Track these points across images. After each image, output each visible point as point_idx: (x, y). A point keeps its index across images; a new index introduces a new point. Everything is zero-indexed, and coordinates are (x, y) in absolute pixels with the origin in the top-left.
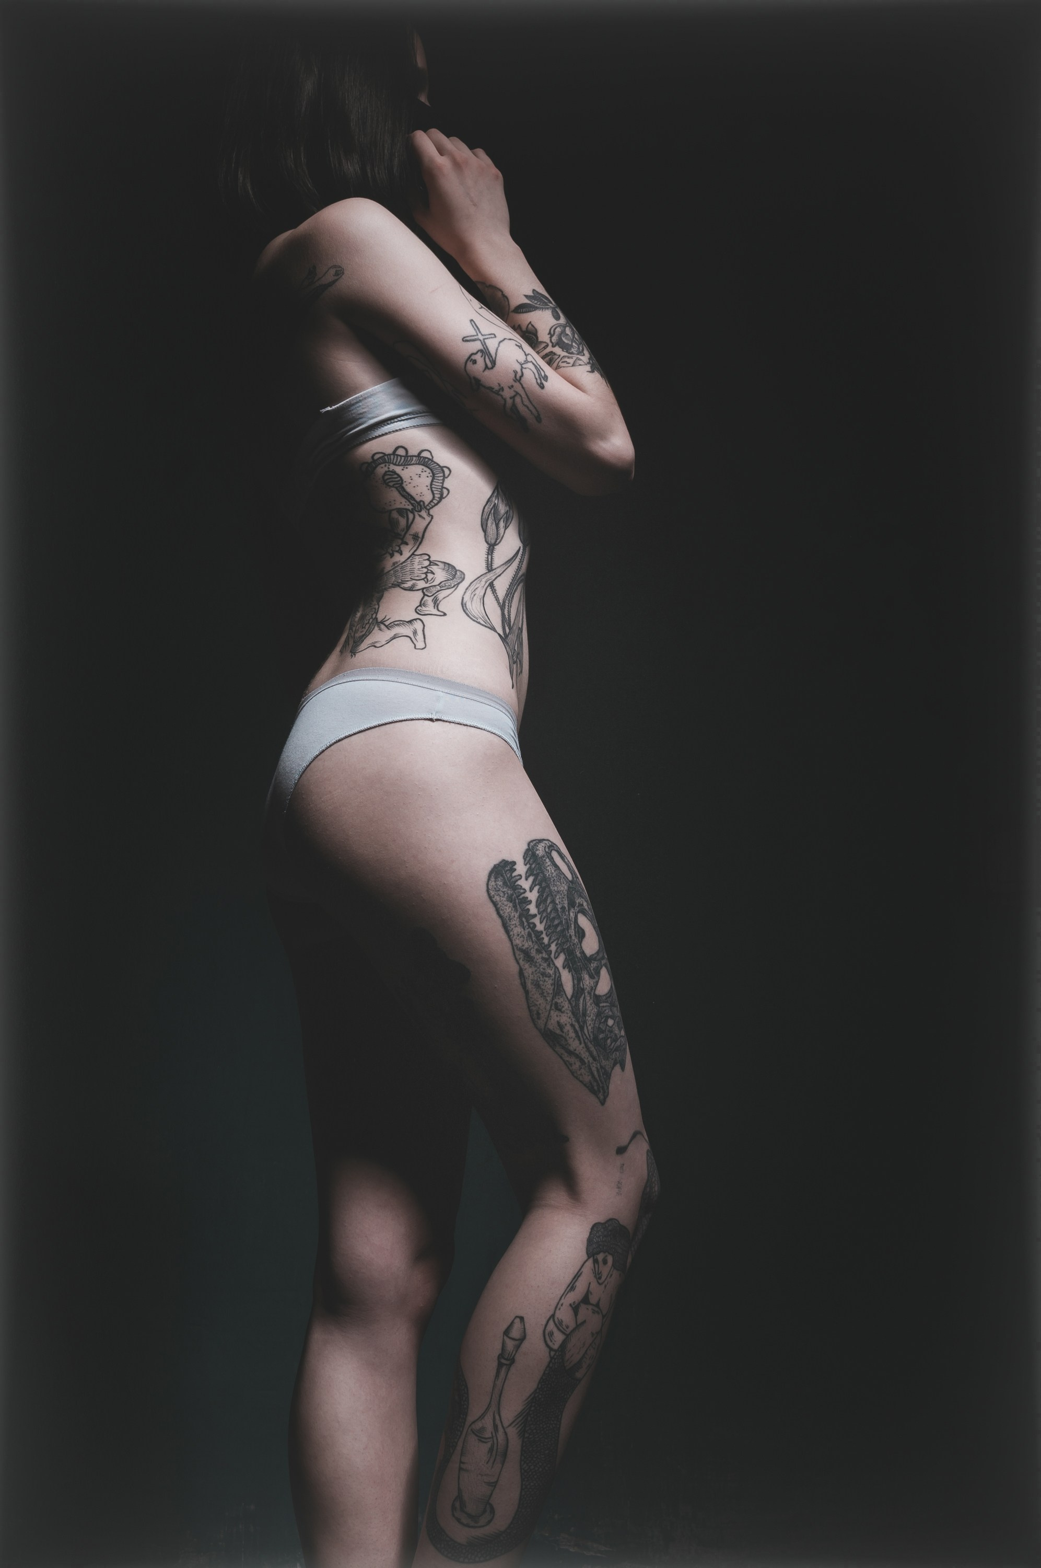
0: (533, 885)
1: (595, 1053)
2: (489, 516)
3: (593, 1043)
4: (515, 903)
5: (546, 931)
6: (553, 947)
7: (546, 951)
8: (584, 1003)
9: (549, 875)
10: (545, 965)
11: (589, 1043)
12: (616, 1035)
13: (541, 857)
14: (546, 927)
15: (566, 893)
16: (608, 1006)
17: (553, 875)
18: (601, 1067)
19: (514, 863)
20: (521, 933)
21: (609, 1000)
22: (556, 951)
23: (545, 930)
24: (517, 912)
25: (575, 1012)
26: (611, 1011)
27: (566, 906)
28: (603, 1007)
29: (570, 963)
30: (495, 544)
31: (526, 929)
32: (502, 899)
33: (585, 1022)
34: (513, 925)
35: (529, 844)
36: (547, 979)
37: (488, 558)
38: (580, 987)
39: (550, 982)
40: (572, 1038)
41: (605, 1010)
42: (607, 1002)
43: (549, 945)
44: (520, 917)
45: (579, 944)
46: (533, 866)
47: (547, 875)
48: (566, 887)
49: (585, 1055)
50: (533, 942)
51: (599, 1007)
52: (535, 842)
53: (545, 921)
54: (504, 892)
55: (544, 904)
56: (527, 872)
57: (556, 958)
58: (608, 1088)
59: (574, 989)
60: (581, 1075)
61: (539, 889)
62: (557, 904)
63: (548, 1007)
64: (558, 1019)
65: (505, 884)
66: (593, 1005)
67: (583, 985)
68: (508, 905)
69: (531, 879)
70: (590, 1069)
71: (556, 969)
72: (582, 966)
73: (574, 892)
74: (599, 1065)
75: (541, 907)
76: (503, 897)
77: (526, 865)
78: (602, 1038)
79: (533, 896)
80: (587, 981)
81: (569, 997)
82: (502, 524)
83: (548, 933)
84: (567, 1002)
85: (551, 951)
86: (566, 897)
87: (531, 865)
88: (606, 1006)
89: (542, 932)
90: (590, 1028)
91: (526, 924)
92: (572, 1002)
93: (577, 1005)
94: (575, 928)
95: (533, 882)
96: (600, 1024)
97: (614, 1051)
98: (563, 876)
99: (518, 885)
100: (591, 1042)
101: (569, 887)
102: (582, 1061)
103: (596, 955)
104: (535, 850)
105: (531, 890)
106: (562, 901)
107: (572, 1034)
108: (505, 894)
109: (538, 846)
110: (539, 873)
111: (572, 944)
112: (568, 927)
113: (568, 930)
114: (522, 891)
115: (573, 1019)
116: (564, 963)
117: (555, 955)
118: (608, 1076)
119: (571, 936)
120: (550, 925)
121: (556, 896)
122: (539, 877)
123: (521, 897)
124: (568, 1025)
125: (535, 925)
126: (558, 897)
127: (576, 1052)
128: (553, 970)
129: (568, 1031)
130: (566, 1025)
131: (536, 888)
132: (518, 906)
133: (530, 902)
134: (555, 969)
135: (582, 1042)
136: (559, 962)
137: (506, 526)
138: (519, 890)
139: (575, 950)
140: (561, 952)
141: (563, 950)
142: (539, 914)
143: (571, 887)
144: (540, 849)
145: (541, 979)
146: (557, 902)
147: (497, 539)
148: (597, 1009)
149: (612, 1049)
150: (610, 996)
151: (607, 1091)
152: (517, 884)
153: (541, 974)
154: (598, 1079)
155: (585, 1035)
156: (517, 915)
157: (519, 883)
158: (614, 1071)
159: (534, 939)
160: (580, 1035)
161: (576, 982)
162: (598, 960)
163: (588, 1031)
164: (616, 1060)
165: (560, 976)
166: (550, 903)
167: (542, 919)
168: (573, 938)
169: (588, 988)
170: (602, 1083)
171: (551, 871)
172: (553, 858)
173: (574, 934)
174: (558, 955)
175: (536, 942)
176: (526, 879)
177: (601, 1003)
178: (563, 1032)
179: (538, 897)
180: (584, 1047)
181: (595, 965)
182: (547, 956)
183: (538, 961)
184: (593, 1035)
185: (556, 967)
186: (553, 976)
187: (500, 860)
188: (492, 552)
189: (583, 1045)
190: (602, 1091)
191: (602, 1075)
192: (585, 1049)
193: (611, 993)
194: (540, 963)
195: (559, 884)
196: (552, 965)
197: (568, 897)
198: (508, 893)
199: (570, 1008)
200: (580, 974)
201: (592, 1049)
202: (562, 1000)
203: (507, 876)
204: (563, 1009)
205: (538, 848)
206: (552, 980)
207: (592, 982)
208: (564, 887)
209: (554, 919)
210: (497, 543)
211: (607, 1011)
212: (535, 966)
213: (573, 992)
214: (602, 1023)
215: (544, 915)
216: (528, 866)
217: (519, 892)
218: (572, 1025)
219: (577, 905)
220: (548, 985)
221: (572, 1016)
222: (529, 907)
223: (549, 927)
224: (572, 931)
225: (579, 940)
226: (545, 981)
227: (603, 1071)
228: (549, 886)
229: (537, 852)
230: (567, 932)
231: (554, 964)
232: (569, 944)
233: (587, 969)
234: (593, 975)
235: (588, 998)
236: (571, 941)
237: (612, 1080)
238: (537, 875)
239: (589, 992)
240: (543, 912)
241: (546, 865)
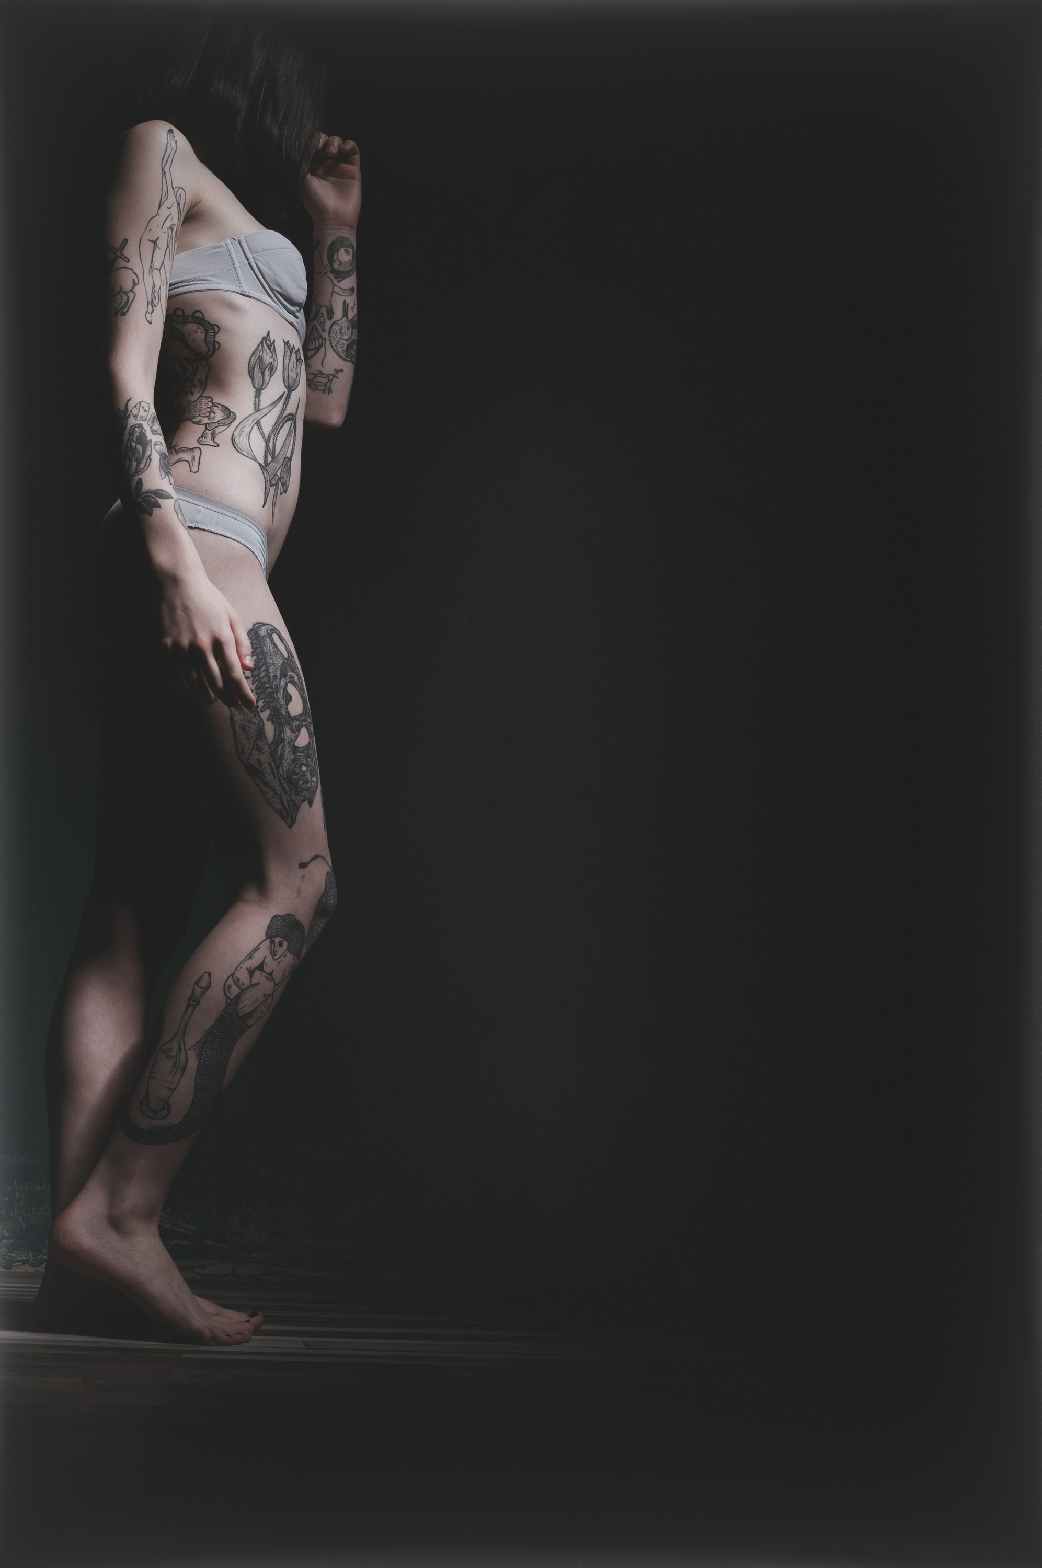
1: (287, 788)
2: (255, 365)
6: (261, 703)
8: (283, 749)
9: (267, 650)
10: (252, 715)
11: (282, 780)
12: (307, 779)
13: (263, 636)
15: (280, 666)
16: (305, 756)
17: (271, 651)
18: (291, 799)
21: (306, 752)
22: (263, 707)
23: (255, 689)
25: (273, 753)
26: (306, 760)
27: (278, 675)
28: (300, 756)
29: (274, 717)
30: (261, 389)
33: (281, 764)
35: (254, 625)
36: (252, 726)
37: (255, 400)
38: (281, 738)
39: (255, 728)
40: (268, 773)
41: (301, 759)
42: (304, 753)
43: (257, 701)
45: (285, 706)
48: (281, 662)
49: (278, 788)
51: (296, 755)
52: (260, 625)
53: (256, 683)
55: (258, 670)
57: (262, 712)
58: (296, 816)
59: (275, 738)
60: (273, 802)
61: (256, 659)
62: (270, 673)
63: (251, 747)
64: (258, 757)
66: (291, 752)
67: (284, 736)
70: (281, 799)
71: (261, 721)
72: (285, 722)
73: (288, 666)
74: (289, 797)
75: (255, 672)
78: (295, 779)
80: (288, 734)
81: (270, 743)
82: (267, 373)
83: (258, 692)
84: (267, 746)
85: (258, 706)
86: (279, 669)
88: (302, 756)
90: (285, 769)
92: (271, 747)
93: (276, 750)
94: (283, 693)
96: (295, 767)
98: (281, 655)
100: (284, 780)
101: (284, 663)
102: (275, 792)
103: (298, 717)
104: (258, 631)
106: (275, 671)
107: (268, 770)
110: (258, 647)
111: (278, 704)
112: (277, 692)
113: (277, 694)
115: (271, 760)
116: (268, 717)
117: (261, 709)
118: (297, 808)
119: (278, 698)
121: (270, 666)
122: (259, 651)
124: (266, 763)
126: (272, 667)
127: (271, 784)
128: (258, 720)
129: (266, 768)
130: (264, 762)
135: (277, 778)
136: (265, 715)
137: (270, 374)
139: (280, 709)
140: (267, 708)
141: (269, 707)
142: (252, 677)
143: (285, 663)
144: (263, 630)
146: (271, 671)
147: (263, 385)
149: (304, 789)
150: (307, 749)
151: (294, 819)
153: (248, 722)
154: (287, 808)
155: (280, 773)
158: (303, 805)
160: (275, 772)
161: (277, 732)
162: (301, 721)
163: (283, 770)
164: (305, 797)
165: (263, 725)
166: (263, 671)
167: (254, 681)
168: (281, 700)
169: (287, 739)
170: (291, 812)
171: (270, 647)
172: (273, 639)
173: (282, 697)
174: (264, 710)
177: (299, 752)
178: (261, 767)
180: (278, 782)
181: (297, 724)
182: (254, 709)
184: (287, 774)
185: (261, 719)
186: (257, 724)
188: (259, 395)
189: (277, 780)
190: (289, 817)
191: (291, 805)
192: (278, 784)
193: (308, 748)
194: (249, 713)
195: (275, 658)
196: (257, 716)
197: (282, 670)
199: (269, 751)
200: (283, 728)
201: (285, 785)
202: (263, 743)
204: (263, 750)
205: (261, 629)
206: (257, 727)
207: (293, 736)
208: (279, 661)
209: (265, 683)
210: (263, 388)
211: (303, 760)
212: (244, 715)
213: (274, 740)
215: (257, 678)
218: (269, 763)
219: (289, 676)
220: (253, 730)
221: (269, 757)
223: (260, 688)
224: (280, 695)
225: (286, 703)
226: (250, 726)
227: (293, 803)
228: (265, 657)
229: (260, 632)
230: (275, 694)
231: (259, 716)
232: (275, 704)
233: (289, 725)
234: (294, 731)
235: (287, 746)
236: (278, 702)
237: (300, 811)
238: (257, 648)
239: (288, 742)
240: (256, 676)
241: (266, 643)
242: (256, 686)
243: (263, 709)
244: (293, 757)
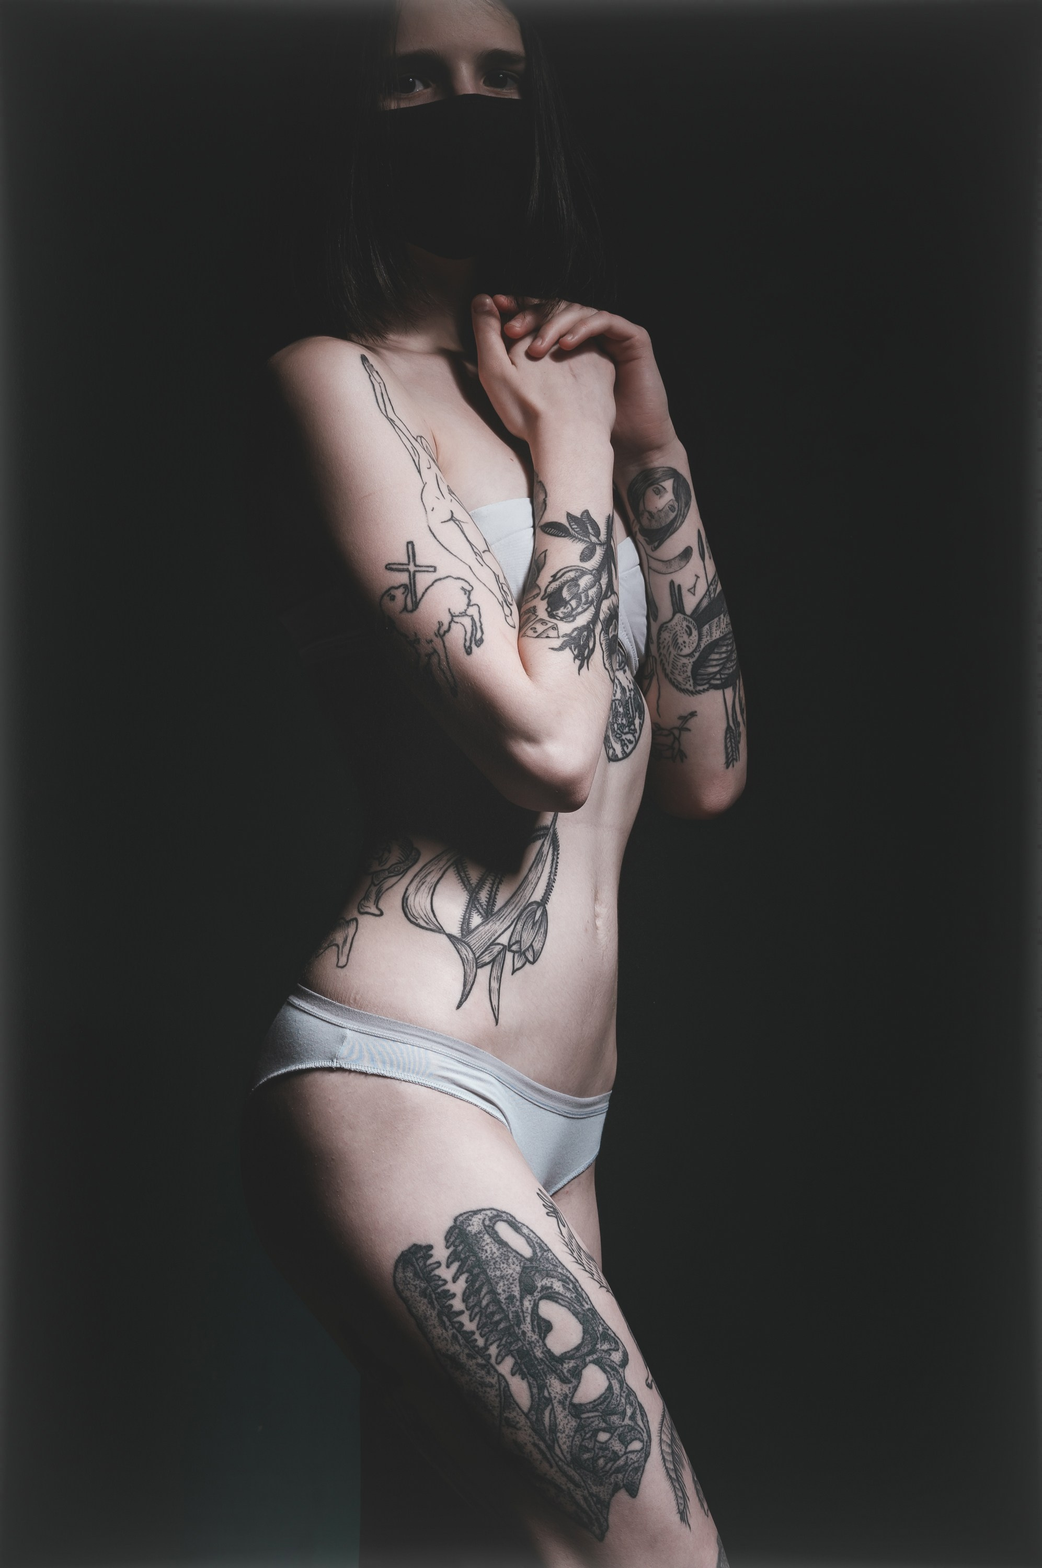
0: (459, 1273)
1: (577, 1478)
3: (572, 1465)
4: (431, 1298)
5: (480, 1330)
6: (494, 1350)
7: (481, 1357)
8: (552, 1416)
9: (487, 1257)
10: (483, 1372)
11: (565, 1466)
12: (615, 1453)
13: (475, 1234)
14: (480, 1326)
15: (517, 1276)
16: (599, 1416)
17: (495, 1256)
18: (591, 1495)
19: (430, 1247)
20: (442, 1334)
21: (603, 1407)
22: (499, 1354)
23: (478, 1330)
24: (434, 1310)
25: (537, 1426)
26: (605, 1421)
27: (517, 1294)
28: (589, 1418)
29: (525, 1367)
31: (449, 1330)
32: (413, 1294)
33: (555, 1440)
34: (430, 1325)
35: (455, 1220)
36: (488, 1390)
38: (545, 1397)
39: (494, 1392)
40: (537, 1458)
41: (592, 1422)
42: (597, 1411)
43: (486, 1348)
44: (440, 1315)
45: (541, 1341)
46: (460, 1248)
47: (484, 1257)
48: (518, 1269)
49: (561, 1479)
50: (460, 1346)
51: (581, 1419)
52: (465, 1216)
53: (477, 1318)
54: (415, 1286)
55: (476, 1296)
56: (449, 1258)
57: (498, 1363)
58: (606, 1520)
59: (532, 1400)
60: (561, 1503)
61: (467, 1278)
62: (499, 1294)
63: (496, 1423)
64: (513, 1436)
65: (416, 1274)
66: (569, 1418)
67: (549, 1394)
68: (422, 1302)
69: (455, 1266)
70: (572, 1497)
71: (501, 1377)
72: (546, 1370)
73: (533, 1273)
74: (586, 1492)
75: (471, 1300)
76: (414, 1292)
77: (448, 1248)
78: (588, 1459)
79: (458, 1287)
80: (556, 1387)
81: (526, 1410)
83: (483, 1333)
84: (523, 1416)
85: (490, 1356)
86: (517, 1281)
87: (456, 1246)
88: (592, 1417)
89: (473, 1333)
90: (564, 1447)
91: (448, 1323)
92: (531, 1417)
93: (540, 1420)
94: (532, 1321)
95: (458, 1271)
96: (583, 1440)
97: (614, 1472)
98: (514, 1253)
99: (435, 1275)
100: (568, 1465)
101: (524, 1268)
102: (557, 1487)
103: (573, 1352)
104: (465, 1226)
105: (455, 1279)
106: (509, 1288)
107: (536, 1455)
108: (416, 1288)
109: (471, 1220)
110: (469, 1256)
111: (526, 1343)
112: (520, 1322)
113: (518, 1325)
114: (440, 1283)
115: (536, 1438)
116: (512, 1369)
117: (496, 1360)
118: (606, 1506)
119: (524, 1333)
120: (487, 1322)
121: (497, 1283)
122: (469, 1262)
123: (439, 1290)
124: (529, 1444)
125: (462, 1325)
126: (501, 1284)
127: (549, 1477)
128: (496, 1378)
129: (531, 1452)
130: (526, 1444)
131: (463, 1278)
132: (436, 1303)
133: (454, 1295)
134: (498, 1377)
135: (555, 1464)
136: (506, 1367)
138: (436, 1282)
139: (533, 1350)
140: (507, 1355)
141: (510, 1353)
142: (467, 1310)
143: (527, 1268)
144: (475, 1223)
145: (480, 1389)
146: (500, 1291)
148: (576, 1421)
149: (608, 1472)
150: (604, 1401)
151: (605, 1524)
152: (433, 1274)
153: (479, 1384)
154: (587, 1509)
155: (557, 1456)
156: (434, 1314)
157: (437, 1272)
158: (617, 1496)
159: (461, 1342)
160: (549, 1456)
161: (535, 1391)
162: (577, 1358)
163: (562, 1451)
164: (616, 1484)
165: (507, 1385)
166: (485, 1295)
167: (473, 1316)
168: (529, 1334)
169: (558, 1396)
170: (596, 1514)
171: (491, 1250)
172: (496, 1233)
173: (530, 1329)
174: (503, 1359)
175: (465, 1345)
176: (448, 1267)
177: (585, 1413)
178: (523, 1452)
179: (466, 1288)
180: (558, 1470)
181: (570, 1365)
182: (483, 1362)
183: (471, 1368)
184: (571, 1455)
185: (500, 1375)
186: (497, 1386)
187: (411, 1244)
189: (555, 1469)
190: (596, 1524)
191: (593, 1504)
192: (560, 1473)
193: (606, 1398)
194: (475, 1370)
195: (505, 1266)
196: (492, 1372)
197: (520, 1282)
198: (420, 1287)
199: (529, 1424)
200: (543, 1380)
201: (572, 1472)
202: (515, 1414)
203: (418, 1265)
204: (519, 1425)
205: (471, 1223)
206: (496, 1390)
207: (566, 1388)
208: (514, 1270)
209: (493, 1314)
211: (597, 1422)
212: (468, 1374)
213: (532, 1403)
214: (588, 1439)
215: (477, 1310)
216: (452, 1249)
217: (436, 1284)
218: (535, 1445)
219: (539, 1289)
220: (491, 1395)
221: (533, 1434)
222: (452, 1302)
223: (484, 1325)
224: (527, 1326)
225: (540, 1337)
226: (485, 1392)
227: (595, 1499)
228: (486, 1271)
229: (469, 1228)
230: (516, 1328)
231: (496, 1371)
232: (520, 1344)
233: (555, 1372)
234: (567, 1378)
235: (558, 1409)
236: (525, 1340)
237: (612, 1510)
238: (467, 1258)
239: (560, 1402)
240: (474, 1306)
241: (484, 1244)
242: (478, 1324)
243: (500, 1358)
244: (574, 1424)
